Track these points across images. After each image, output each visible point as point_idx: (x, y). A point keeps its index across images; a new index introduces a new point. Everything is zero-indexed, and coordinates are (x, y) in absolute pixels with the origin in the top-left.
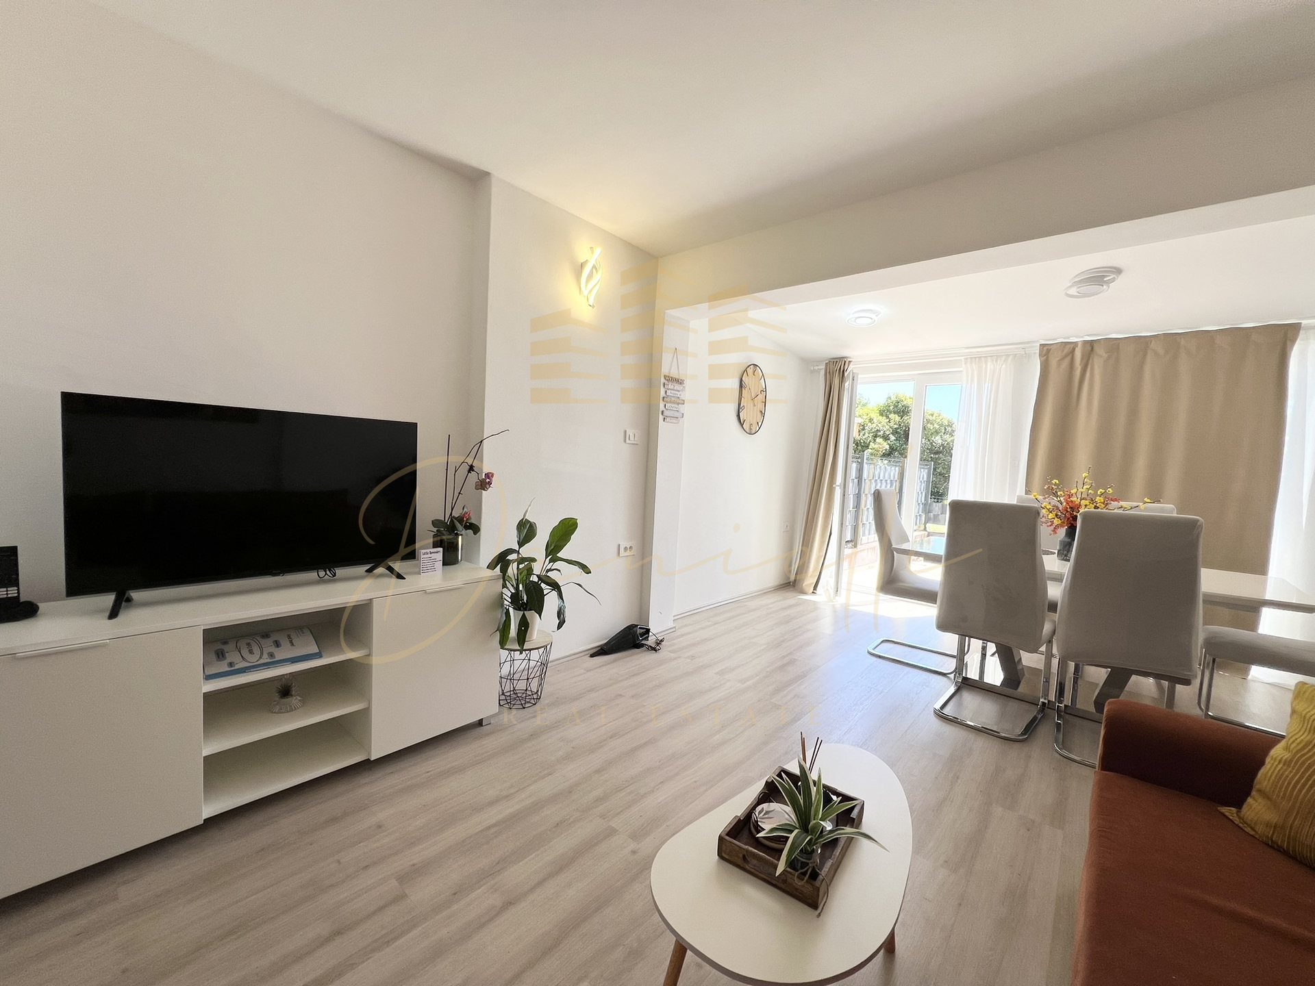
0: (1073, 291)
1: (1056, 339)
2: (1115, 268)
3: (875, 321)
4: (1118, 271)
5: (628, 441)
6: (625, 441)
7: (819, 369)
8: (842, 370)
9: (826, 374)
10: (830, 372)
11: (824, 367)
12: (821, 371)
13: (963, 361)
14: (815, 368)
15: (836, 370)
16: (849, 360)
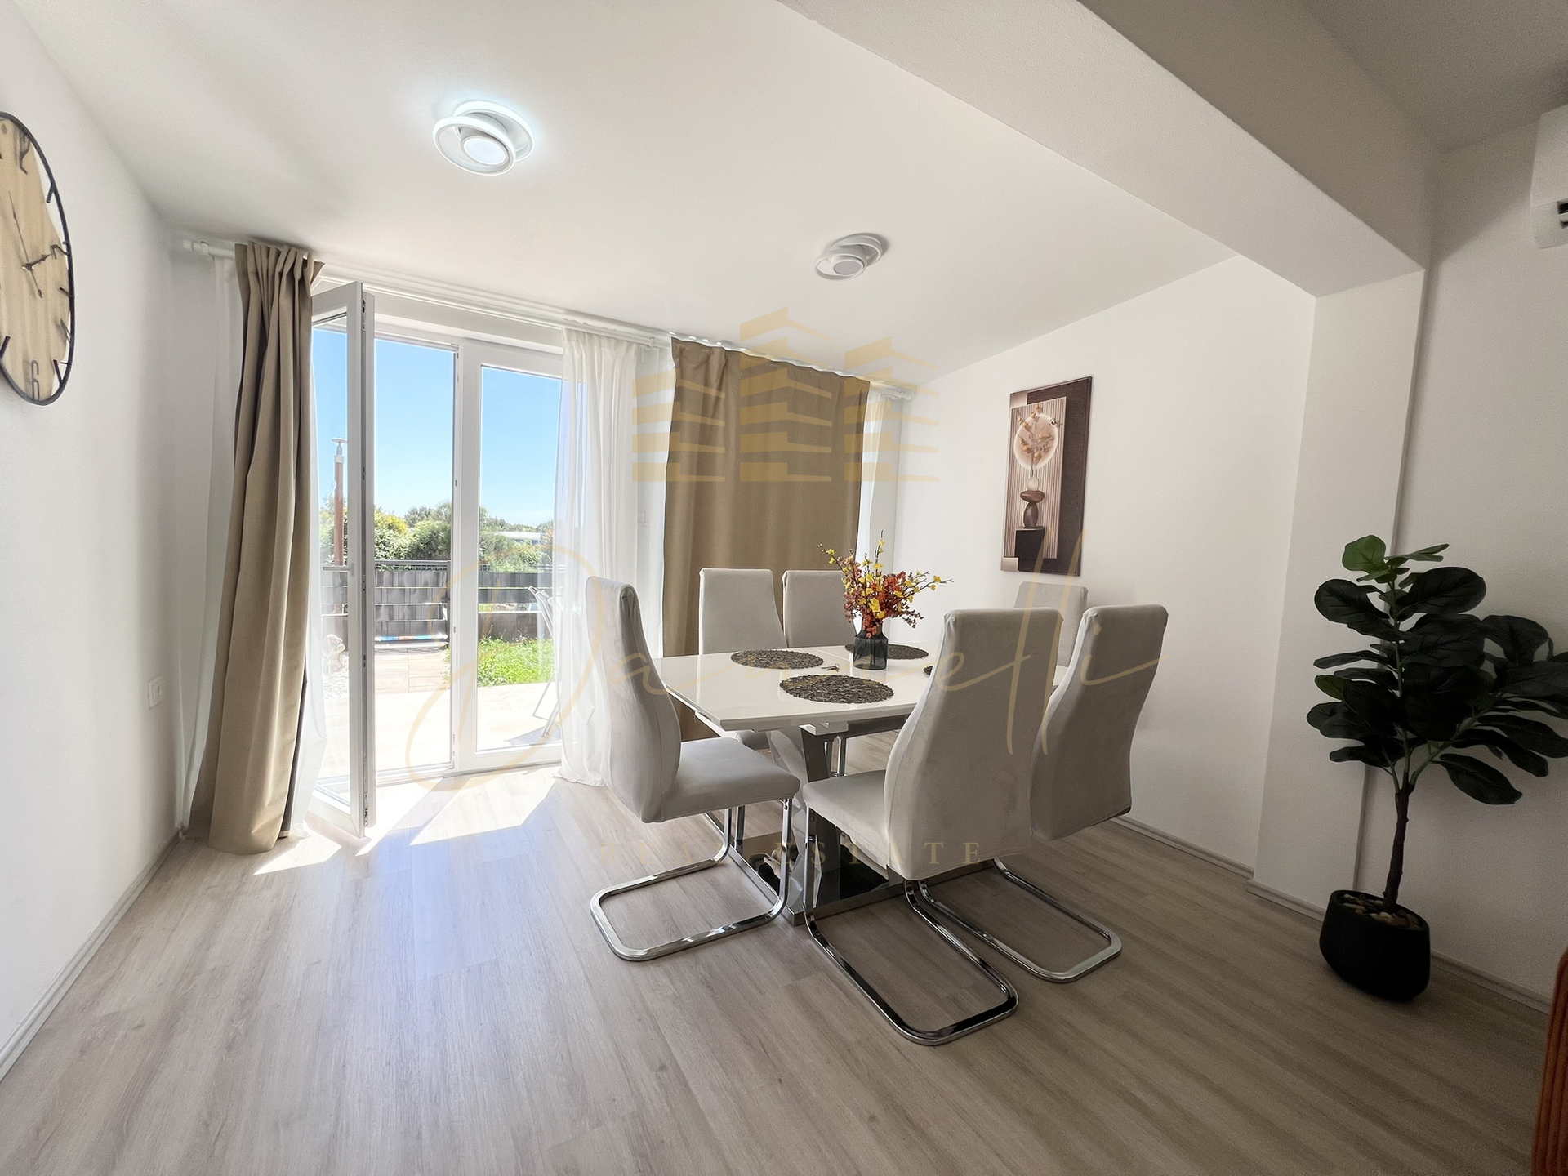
0: (829, 264)
1: (688, 336)
2: (885, 241)
7: (213, 257)
8: (298, 276)
9: (244, 275)
10: (257, 273)
11: (232, 254)
12: (218, 263)
13: (565, 334)
14: (197, 246)
15: (281, 275)
16: (315, 258)
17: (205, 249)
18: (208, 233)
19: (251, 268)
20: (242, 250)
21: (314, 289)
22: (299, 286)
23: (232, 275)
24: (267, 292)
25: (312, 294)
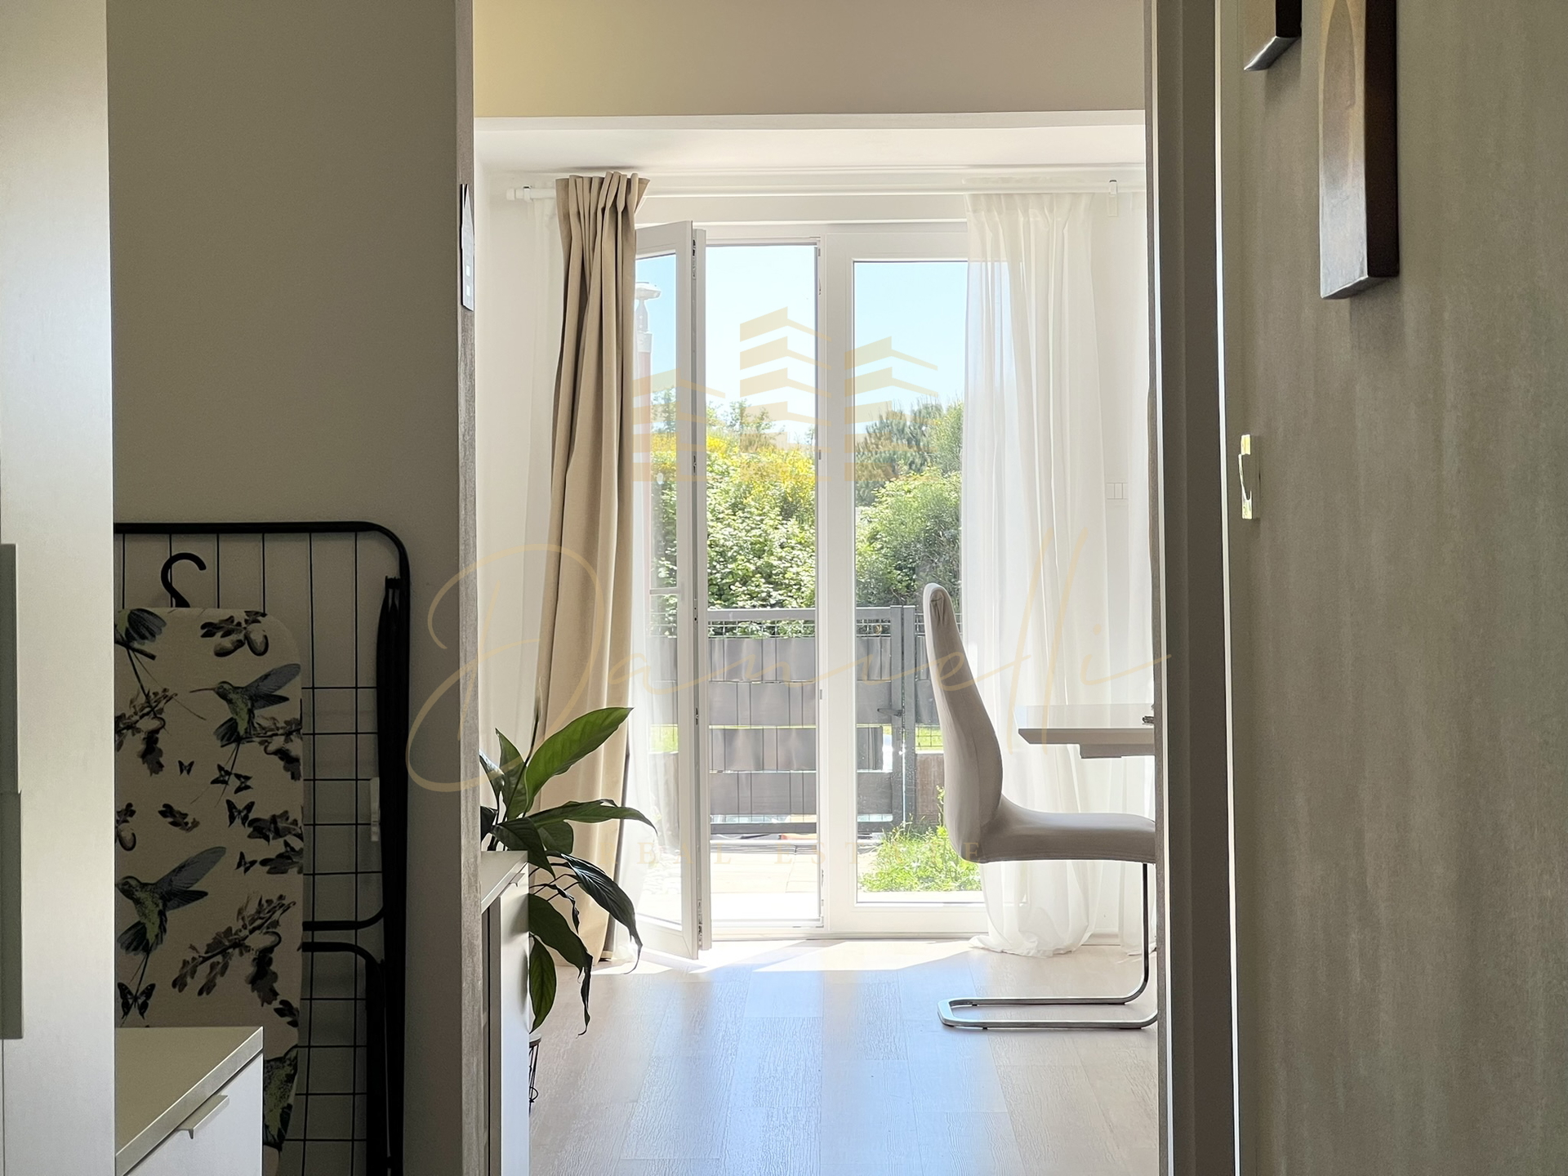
7: (533, 201)
8: (620, 208)
9: (566, 217)
10: (579, 213)
11: (553, 193)
12: (538, 211)
13: (968, 201)
15: (603, 210)
16: (641, 175)
17: (527, 194)
19: (573, 209)
20: (564, 185)
21: (641, 221)
22: (621, 216)
23: (551, 218)
24: (590, 235)
25: (637, 226)
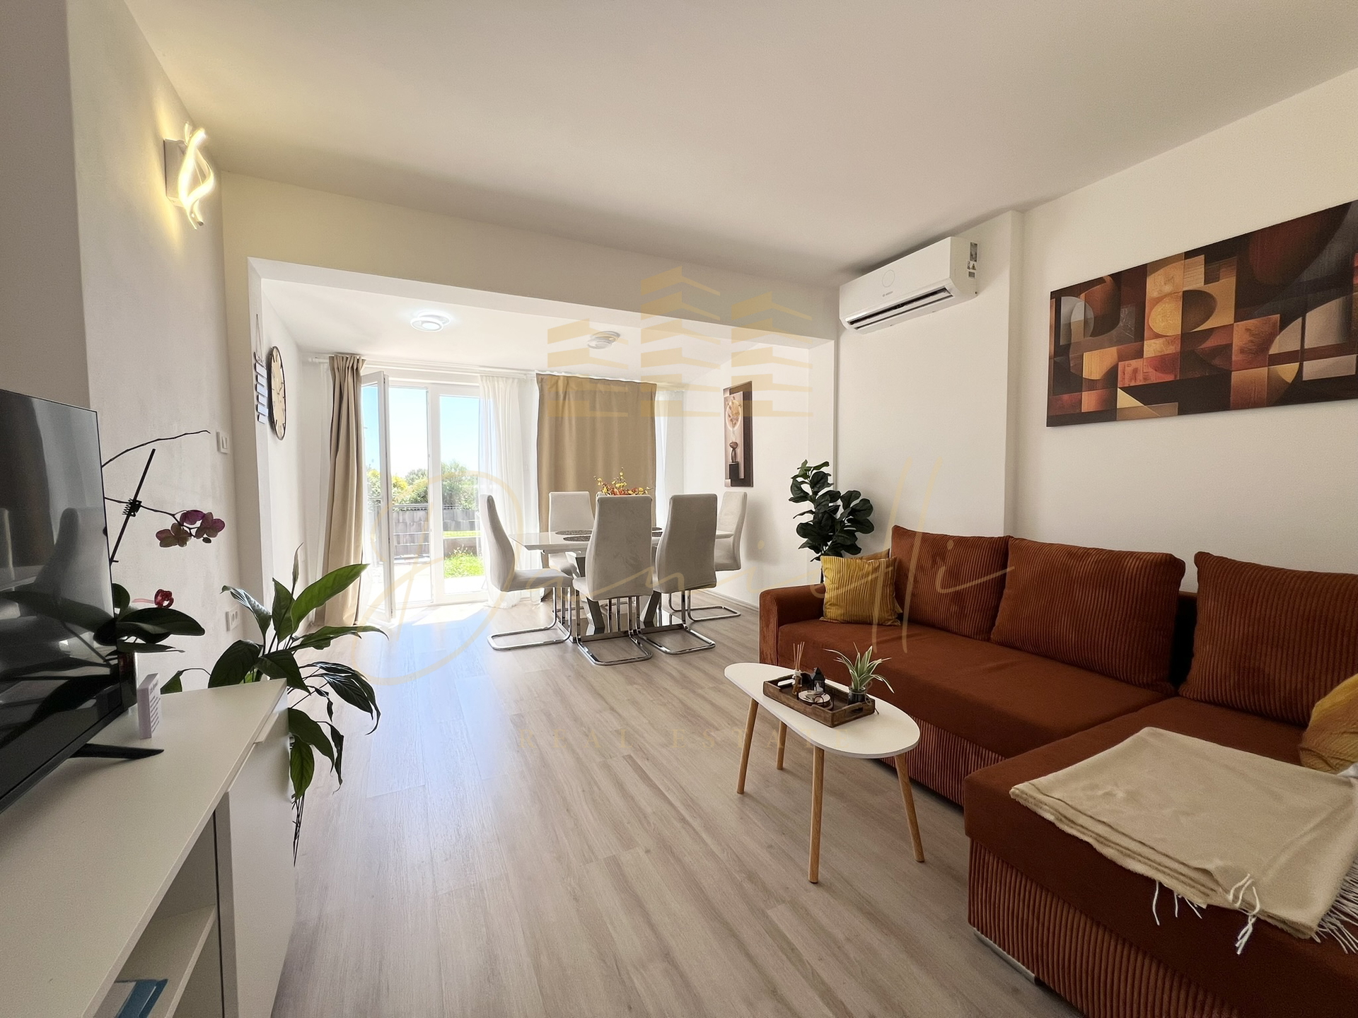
0: (593, 344)
1: (545, 371)
2: (617, 334)
3: (440, 328)
4: (618, 335)
5: (222, 450)
6: (219, 449)
7: (320, 363)
8: (355, 368)
9: (333, 369)
10: (338, 368)
11: (328, 361)
12: (322, 366)
13: (479, 377)
14: (314, 360)
15: (348, 368)
16: (362, 358)
17: (317, 360)
18: (318, 353)
19: (336, 367)
20: (332, 359)
21: (362, 372)
22: (355, 372)
23: (328, 370)
24: (342, 375)
25: (361, 375)
